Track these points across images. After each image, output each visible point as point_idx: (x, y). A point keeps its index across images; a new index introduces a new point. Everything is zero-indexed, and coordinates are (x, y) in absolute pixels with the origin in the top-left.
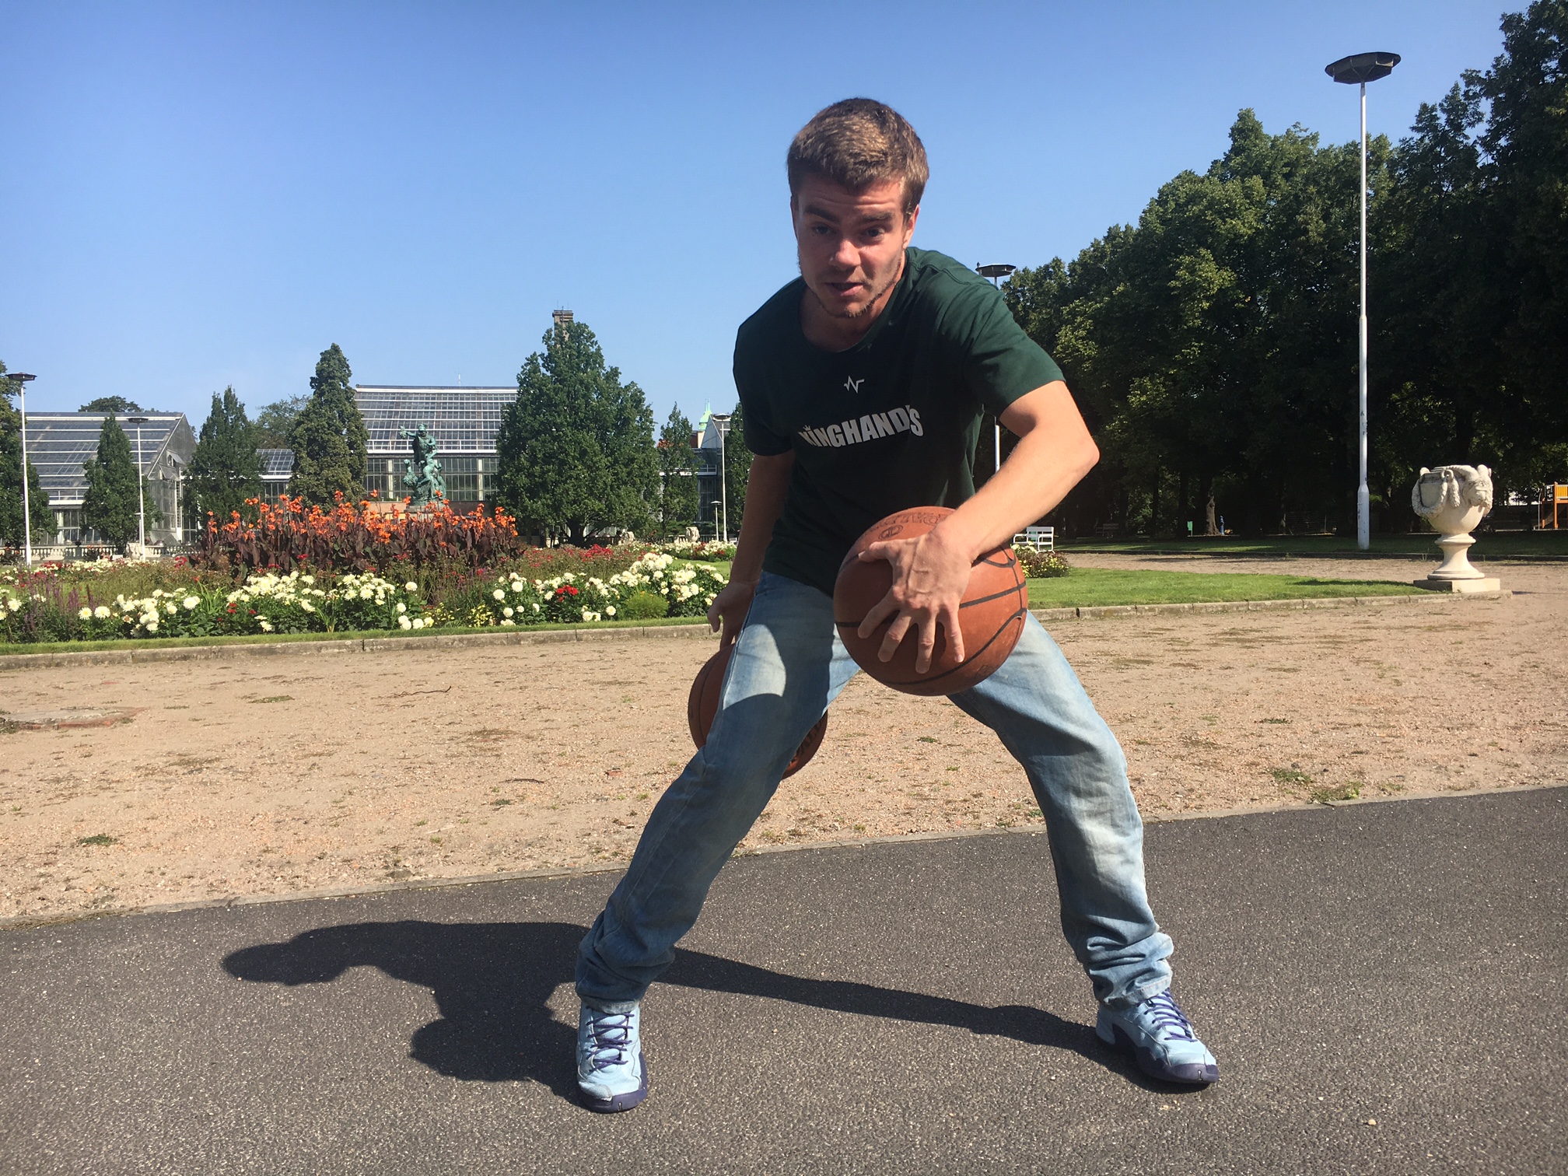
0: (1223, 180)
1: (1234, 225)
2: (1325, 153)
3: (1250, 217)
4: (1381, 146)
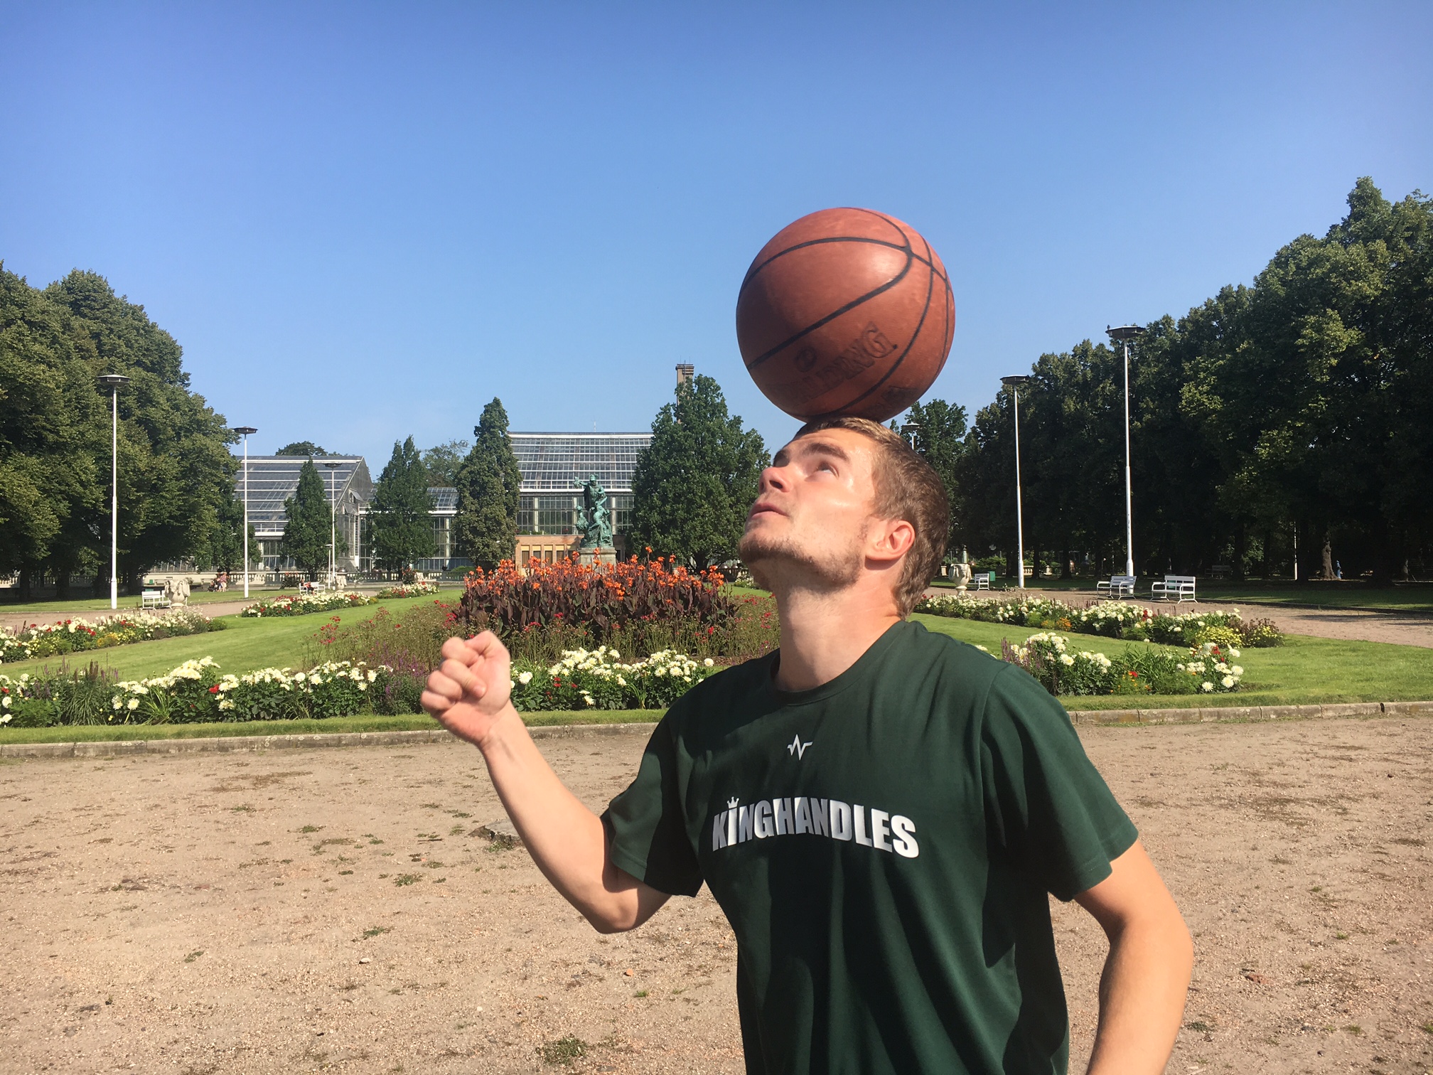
0: (1344, 243)
1: (1360, 287)
3: (1375, 279)
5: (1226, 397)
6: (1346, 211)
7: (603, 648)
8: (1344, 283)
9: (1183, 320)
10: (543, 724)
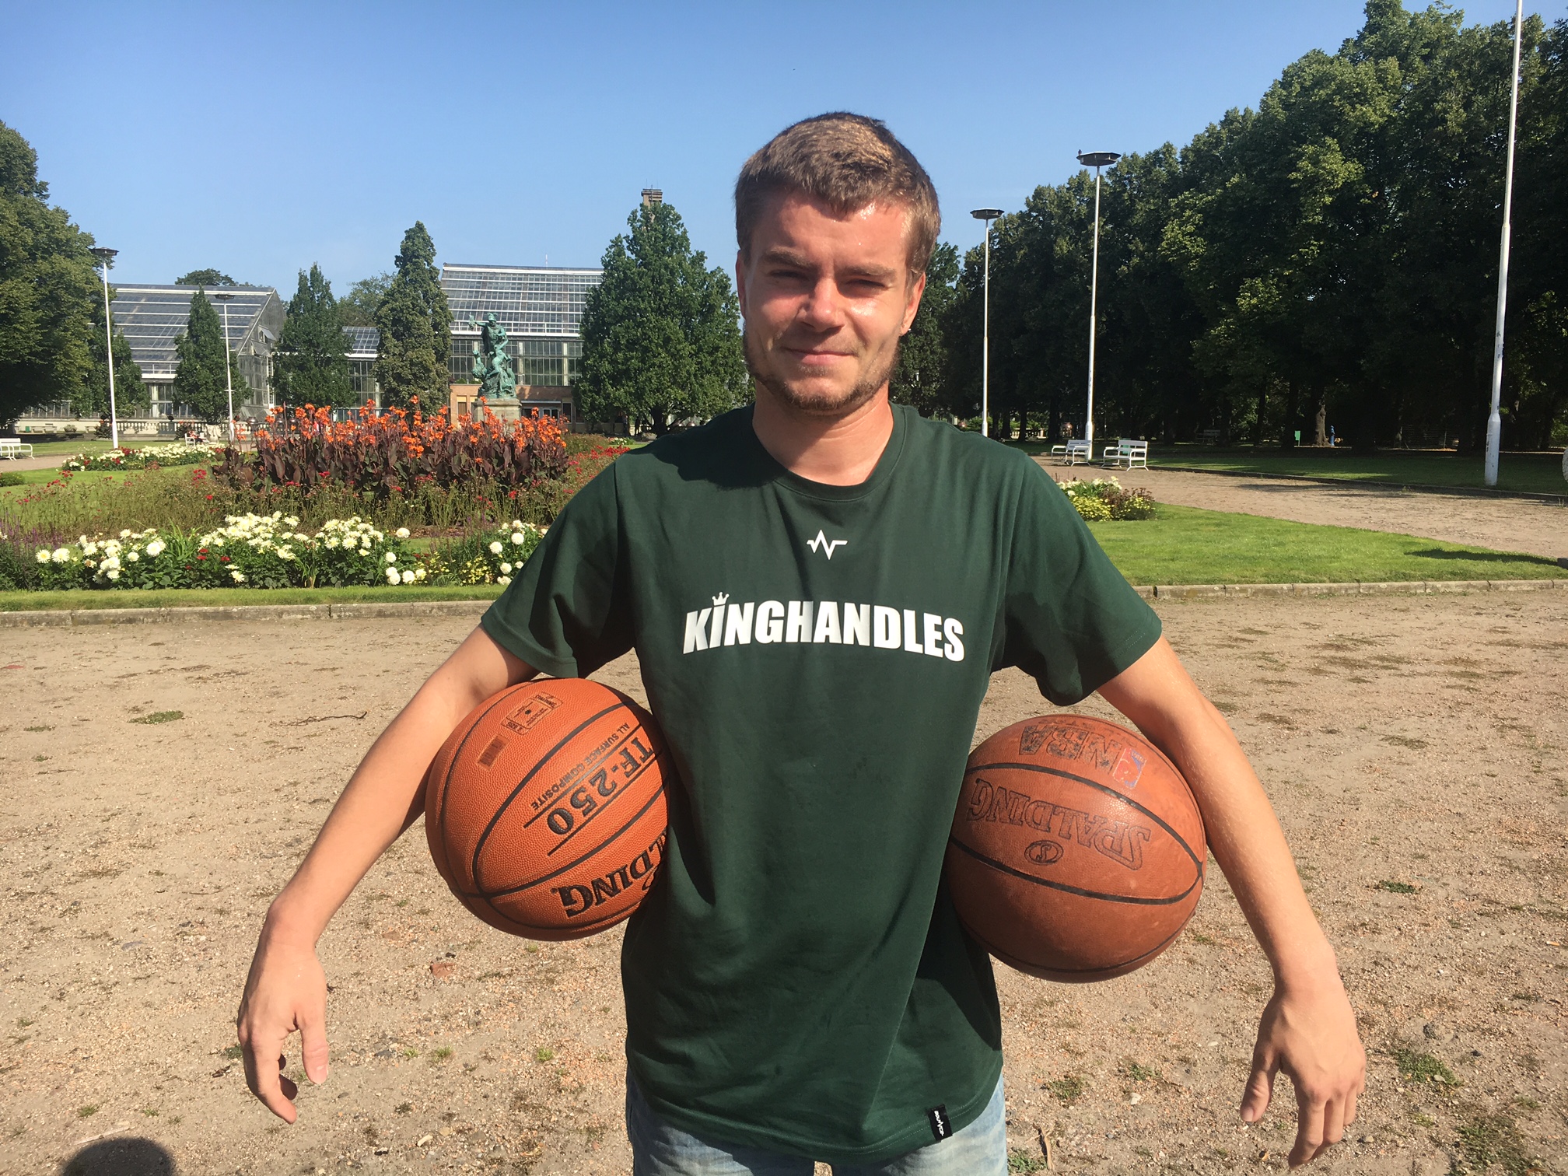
0: (1354, 61)
1: (1364, 113)
2: (1469, 34)
3: (1383, 103)
4: (1532, 27)
5: (1211, 239)
6: (1362, 21)
7: (278, 514)
8: (1349, 107)
9: (1186, 149)
10: (141, 606)
